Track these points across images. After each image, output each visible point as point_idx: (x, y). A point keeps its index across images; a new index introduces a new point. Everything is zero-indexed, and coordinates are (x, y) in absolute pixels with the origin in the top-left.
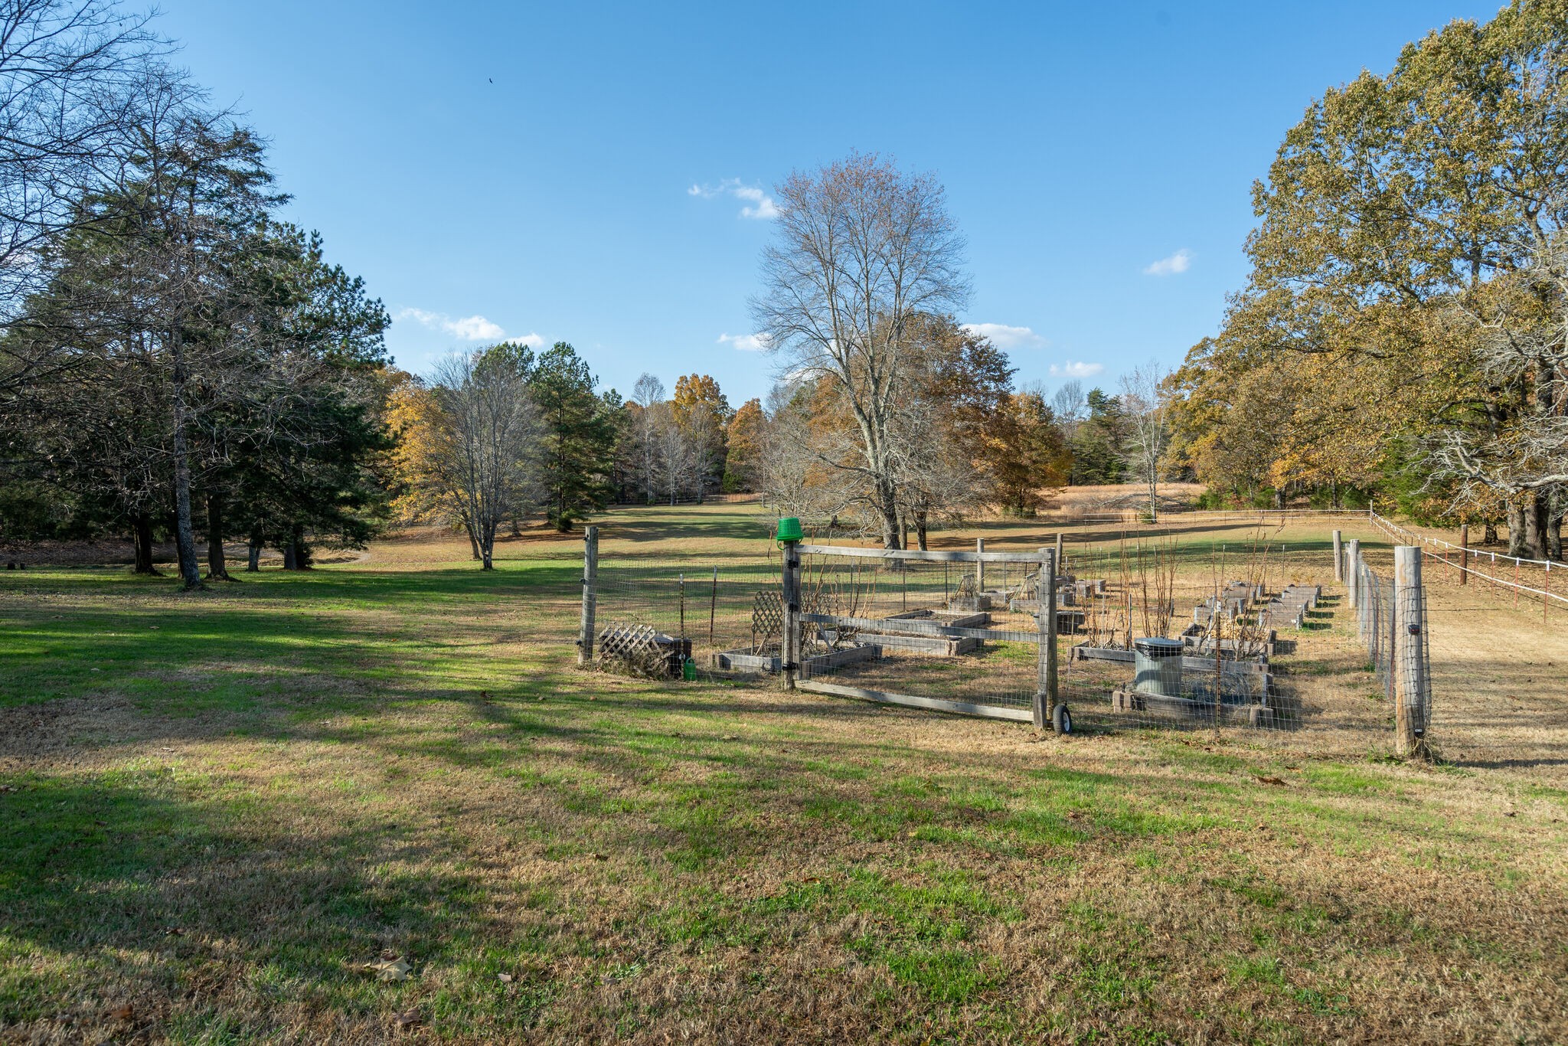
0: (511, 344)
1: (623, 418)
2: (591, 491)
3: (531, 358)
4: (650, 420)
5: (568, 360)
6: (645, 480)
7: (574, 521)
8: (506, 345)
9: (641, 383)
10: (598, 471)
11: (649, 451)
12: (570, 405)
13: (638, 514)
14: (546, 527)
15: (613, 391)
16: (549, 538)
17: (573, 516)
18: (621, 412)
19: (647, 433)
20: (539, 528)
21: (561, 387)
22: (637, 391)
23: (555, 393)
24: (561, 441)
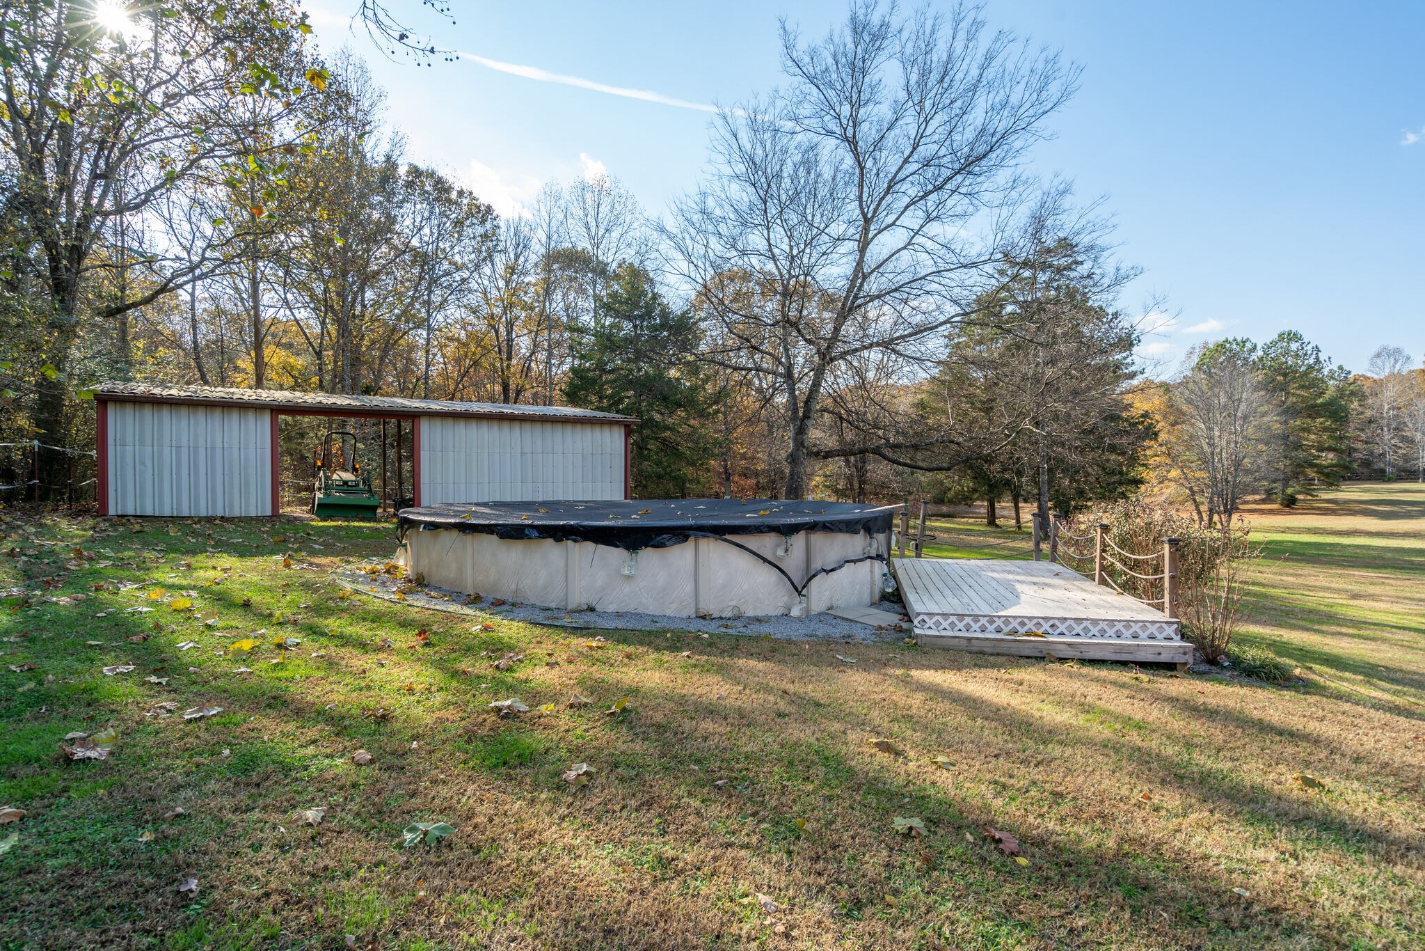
0: (1231, 339)
1: (1353, 393)
2: (1320, 470)
3: (1254, 349)
4: (1390, 393)
5: (1294, 346)
6: (1383, 455)
7: (1300, 497)
8: (1227, 341)
9: (1378, 355)
10: (1330, 449)
11: (1388, 425)
12: (1297, 388)
13: (1376, 491)
14: (1263, 501)
15: (1341, 368)
16: (1271, 512)
17: (1300, 493)
18: (1352, 387)
19: (1386, 407)
20: (1256, 502)
21: (1286, 372)
22: (1373, 364)
23: (1280, 378)
24: (1286, 422)
